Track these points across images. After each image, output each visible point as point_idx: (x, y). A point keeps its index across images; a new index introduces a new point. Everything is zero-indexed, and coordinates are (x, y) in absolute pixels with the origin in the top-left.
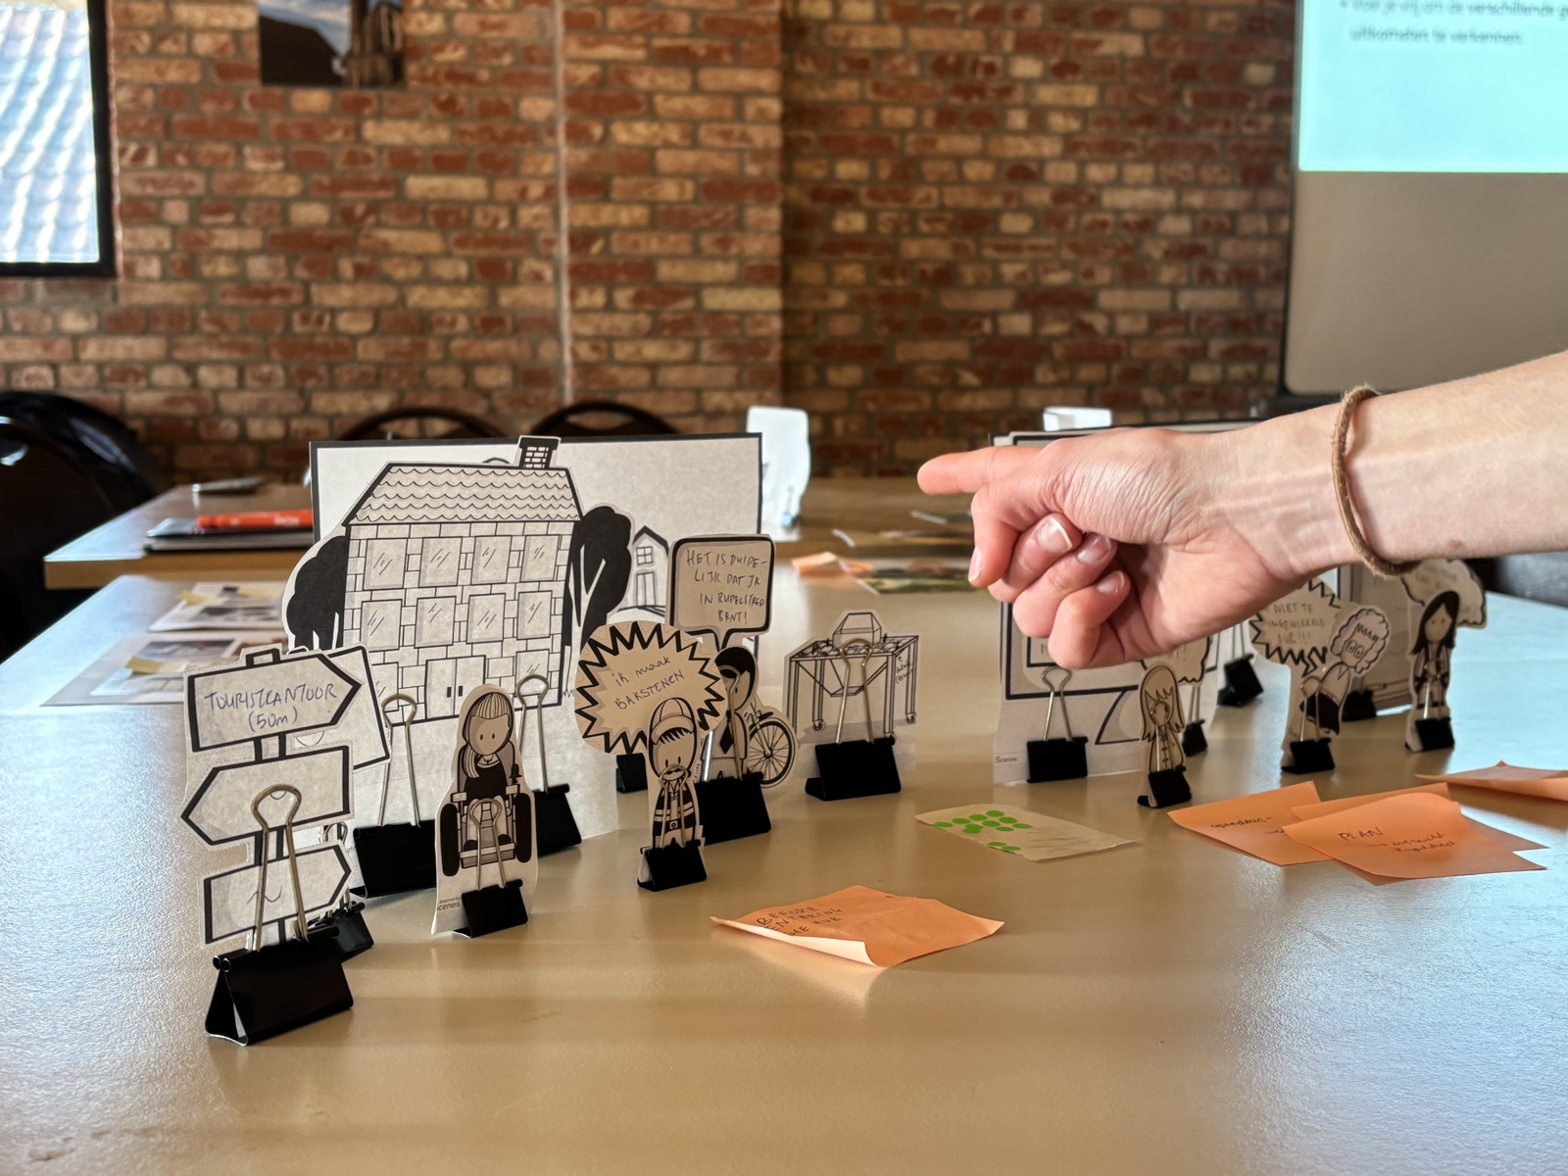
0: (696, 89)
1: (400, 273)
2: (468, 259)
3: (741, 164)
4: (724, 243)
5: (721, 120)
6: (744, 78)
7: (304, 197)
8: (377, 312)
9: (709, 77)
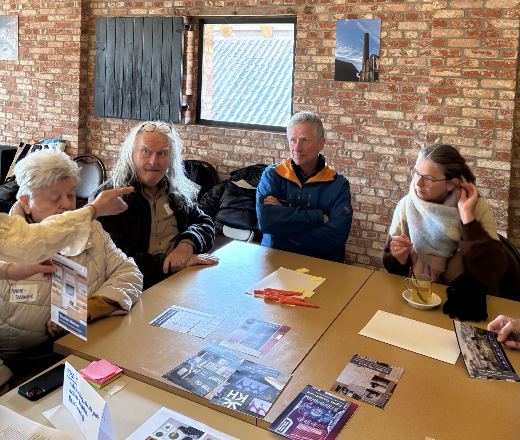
0: (479, 87)
1: (372, 141)
2: (395, 138)
3: (497, 115)
4: (488, 143)
5: (489, 98)
6: (500, 83)
7: (345, 115)
8: (364, 153)
9: (485, 83)
